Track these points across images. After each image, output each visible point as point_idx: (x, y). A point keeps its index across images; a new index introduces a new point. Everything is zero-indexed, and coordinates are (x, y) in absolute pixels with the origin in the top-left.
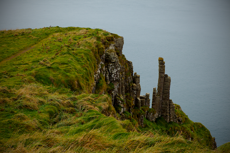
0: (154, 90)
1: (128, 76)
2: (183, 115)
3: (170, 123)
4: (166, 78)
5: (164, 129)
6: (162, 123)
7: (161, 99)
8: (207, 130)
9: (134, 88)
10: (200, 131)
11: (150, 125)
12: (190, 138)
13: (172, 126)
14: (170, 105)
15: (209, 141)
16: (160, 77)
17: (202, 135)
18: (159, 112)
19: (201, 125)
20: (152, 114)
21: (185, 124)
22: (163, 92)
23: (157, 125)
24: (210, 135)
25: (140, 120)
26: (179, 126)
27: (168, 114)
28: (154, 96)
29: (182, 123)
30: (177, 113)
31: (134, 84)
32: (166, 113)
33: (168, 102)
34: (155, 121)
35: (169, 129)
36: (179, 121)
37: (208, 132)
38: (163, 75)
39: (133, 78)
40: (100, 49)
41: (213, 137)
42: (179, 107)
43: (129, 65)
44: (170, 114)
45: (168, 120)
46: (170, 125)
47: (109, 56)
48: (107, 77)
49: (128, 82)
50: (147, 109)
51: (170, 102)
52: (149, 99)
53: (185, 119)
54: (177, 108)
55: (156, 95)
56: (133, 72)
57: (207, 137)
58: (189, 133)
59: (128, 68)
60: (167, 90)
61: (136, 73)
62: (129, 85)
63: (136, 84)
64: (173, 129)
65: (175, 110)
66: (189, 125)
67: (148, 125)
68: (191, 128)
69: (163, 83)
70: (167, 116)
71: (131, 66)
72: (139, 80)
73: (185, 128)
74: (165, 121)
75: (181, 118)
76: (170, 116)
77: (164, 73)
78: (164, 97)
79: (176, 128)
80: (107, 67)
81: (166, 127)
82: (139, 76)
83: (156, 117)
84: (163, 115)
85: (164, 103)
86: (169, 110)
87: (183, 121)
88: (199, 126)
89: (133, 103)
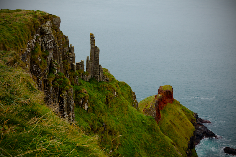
0: (88, 58)
1: (65, 47)
2: (110, 76)
3: (100, 82)
4: (96, 49)
5: (96, 86)
6: (94, 82)
7: (93, 65)
8: (128, 87)
9: (70, 56)
10: (123, 88)
11: (84, 83)
12: (115, 93)
13: (101, 84)
14: (99, 69)
15: (131, 94)
16: (92, 48)
17: (125, 90)
18: (92, 74)
19: (125, 83)
20: (86, 75)
21: (112, 82)
22: (94, 60)
23: (90, 83)
24: (131, 90)
25: (75, 80)
26: (107, 84)
27: (98, 76)
28: (87, 62)
29: (109, 82)
30: (105, 75)
31: (70, 53)
32: (97, 75)
33: (98, 67)
34: (89, 81)
35: (99, 86)
36: (107, 80)
37: (130, 88)
38: (94, 47)
39: (69, 48)
40: (36, 24)
41: (133, 92)
42: (107, 70)
43: (65, 39)
44: (100, 75)
45: (99, 80)
46: (100, 84)
47: (44, 29)
48: (43, 46)
49: (65, 52)
50: (82, 72)
51: (100, 67)
52: (83, 64)
53: (111, 79)
54: (106, 71)
55: (89, 61)
56: (69, 44)
57: (129, 92)
58: (115, 89)
59: (65, 41)
60: (97, 57)
61: (71, 45)
62: (66, 54)
63: (71, 53)
64: (102, 86)
65: (104, 73)
66: (115, 83)
67: (82, 83)
68: (116, 85)
69: (94, 53)
70: (98, 77)
71: (67, 39)
72: (74, 50)
73: (111, 86)
74: (97, 81)
75: (108, 78)
76: (100, 77)
77: (94, 45)
78: (95, 63)
79: (105, 85)
80: (42, 38)
81: (97, 85)
82: (74, 47)
83: (90, 78)
84: (95, 77)
85: (95, 68)
86: (99, 72)
87: (110, 81)
88: (123, 84)
89: (69, 67)
